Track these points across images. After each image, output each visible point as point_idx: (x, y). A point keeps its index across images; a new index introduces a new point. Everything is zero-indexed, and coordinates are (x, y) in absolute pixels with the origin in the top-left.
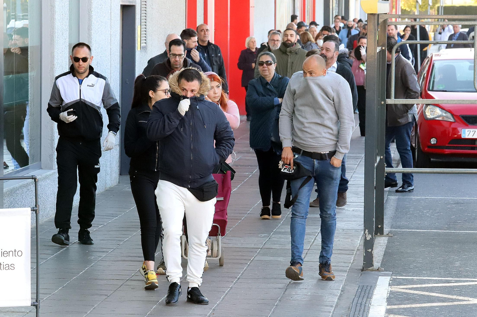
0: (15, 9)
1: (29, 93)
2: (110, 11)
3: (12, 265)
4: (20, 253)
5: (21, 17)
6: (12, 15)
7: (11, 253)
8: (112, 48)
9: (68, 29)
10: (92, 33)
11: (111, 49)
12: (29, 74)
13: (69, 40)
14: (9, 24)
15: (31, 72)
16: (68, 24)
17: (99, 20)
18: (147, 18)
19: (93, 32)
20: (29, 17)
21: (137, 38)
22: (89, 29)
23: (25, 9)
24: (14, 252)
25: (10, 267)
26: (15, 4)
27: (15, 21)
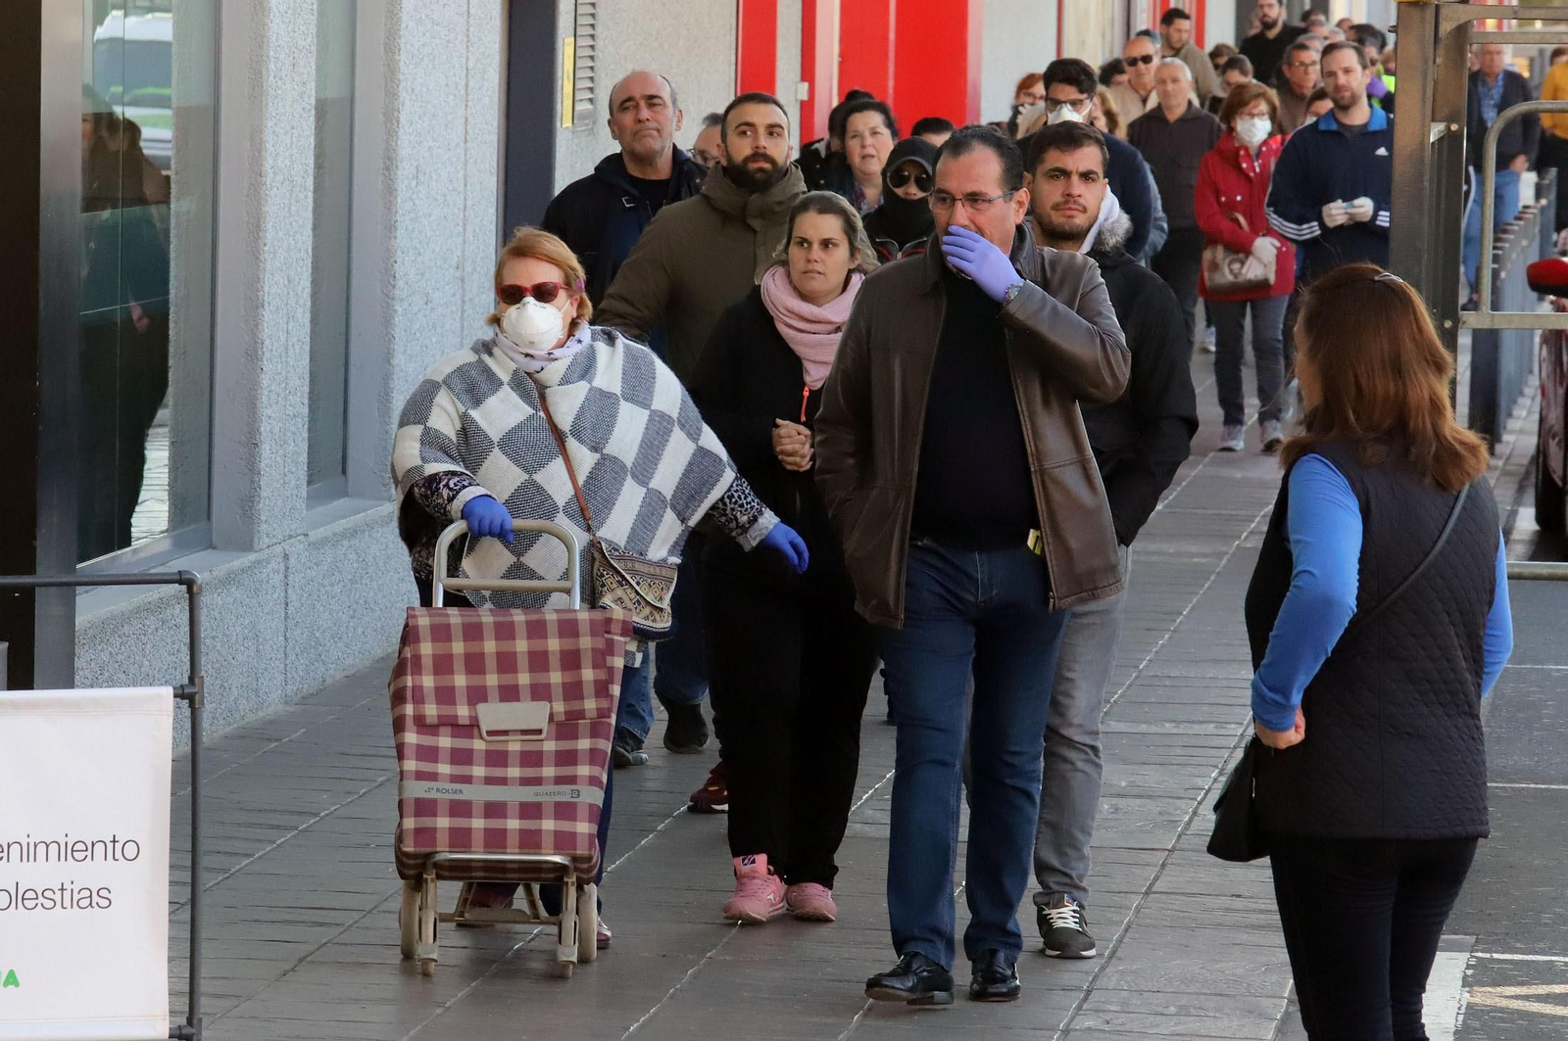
1: (172, 274)
3: (103, 893)
4: (131, 850)
7: (99, 848)
8: (470, 118)
9: (314, 49)
10: (402, 64)
11: (466, 120)
12: (172, 206)
13: (317, 86)
15: (178, 199)
16: (313, 30)
17: (427, 16)
18: (599, 10)
19: (403, 57)
21: (560, 82)
22: (391, 47)
24: (110, 846)
25: (95, 898)
27: (126, 15)
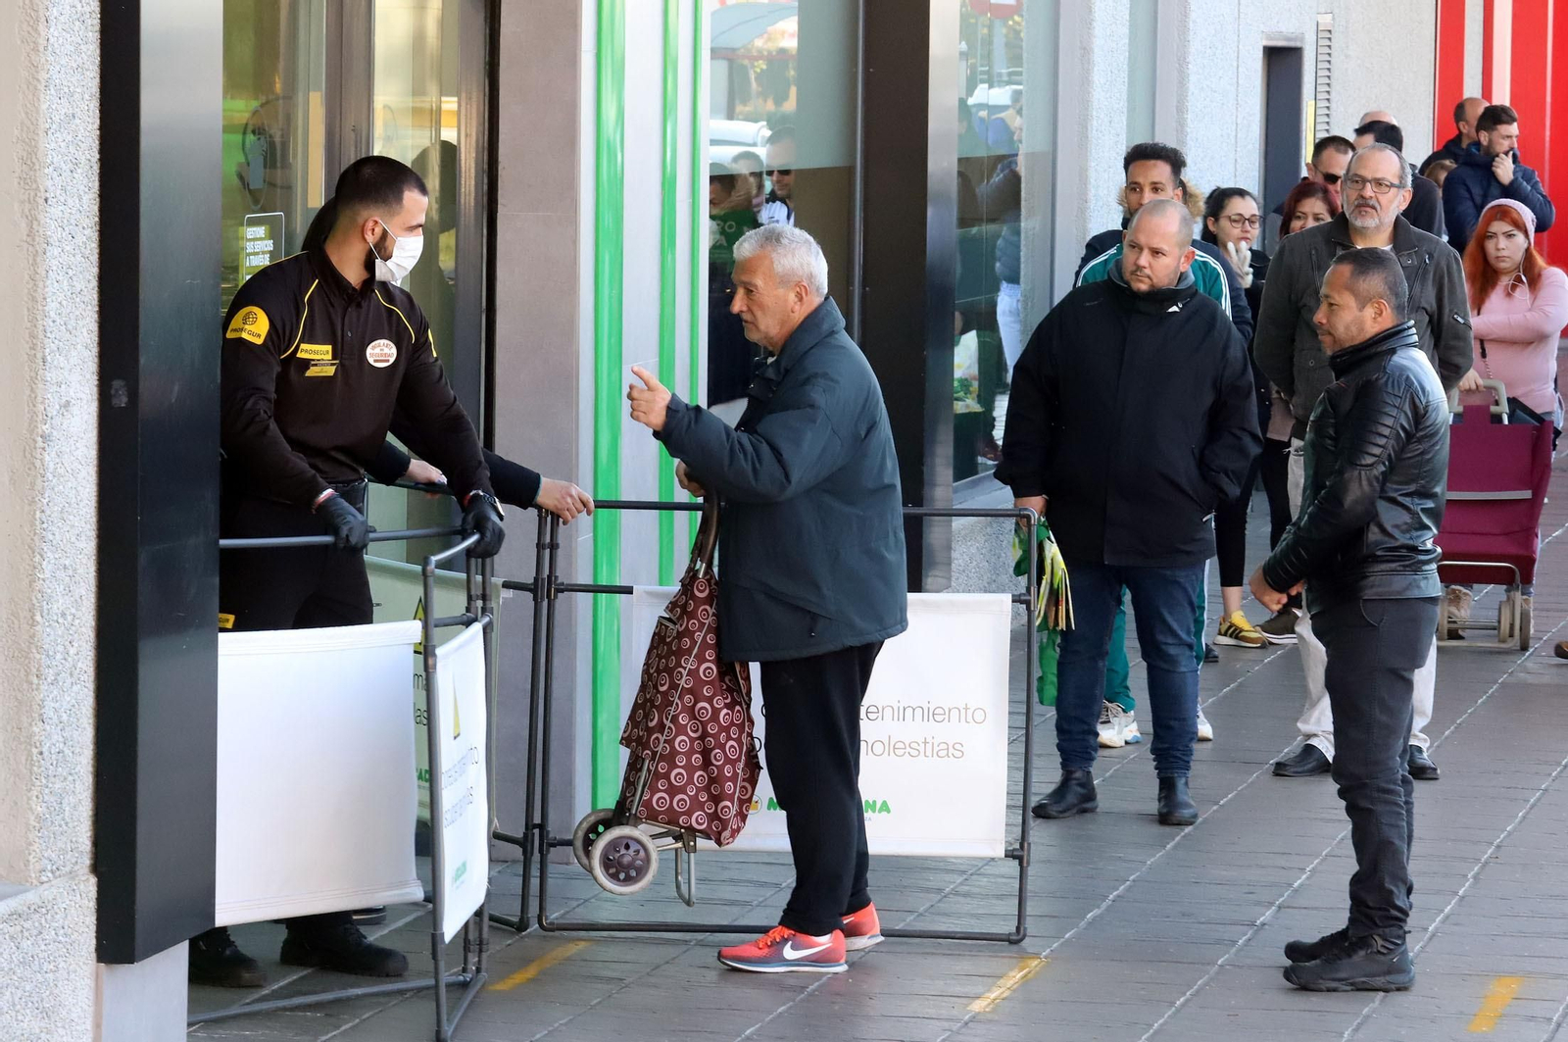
0: (988, 57)
1: (1022, 273)
2: (1235, 65)
3: (958, 747)
4: (979, 716)
5: (1005, 78)
6: (982, 73)
7: (954, 713)
8: (1239, 160)
9: (1125, 110)
10: (1189, 121)
11: (1236, 160)
12: (1023, 224)
13: (1127, 137)
14: (971, 96)
15: (1027, 219)
16: (1125, 96)
17: (1208, 86)
18: (1333, 82)
19: (1189, 116)
20: (1024, 77)
21: (1304, 133)
22: (1181, 109)
23: (1016, 59)
24: (963, 711)
25: (951, 750)
26: (990, 43)
27: (991, 87)
